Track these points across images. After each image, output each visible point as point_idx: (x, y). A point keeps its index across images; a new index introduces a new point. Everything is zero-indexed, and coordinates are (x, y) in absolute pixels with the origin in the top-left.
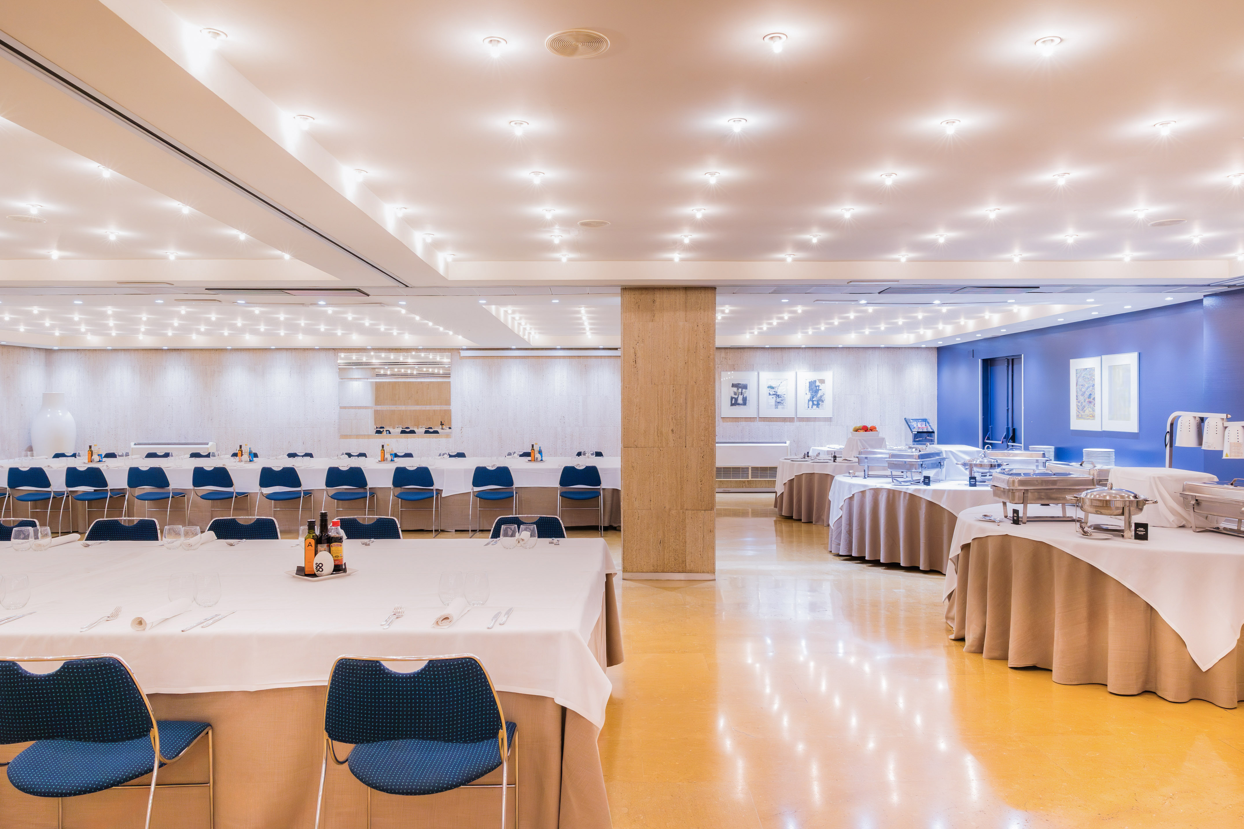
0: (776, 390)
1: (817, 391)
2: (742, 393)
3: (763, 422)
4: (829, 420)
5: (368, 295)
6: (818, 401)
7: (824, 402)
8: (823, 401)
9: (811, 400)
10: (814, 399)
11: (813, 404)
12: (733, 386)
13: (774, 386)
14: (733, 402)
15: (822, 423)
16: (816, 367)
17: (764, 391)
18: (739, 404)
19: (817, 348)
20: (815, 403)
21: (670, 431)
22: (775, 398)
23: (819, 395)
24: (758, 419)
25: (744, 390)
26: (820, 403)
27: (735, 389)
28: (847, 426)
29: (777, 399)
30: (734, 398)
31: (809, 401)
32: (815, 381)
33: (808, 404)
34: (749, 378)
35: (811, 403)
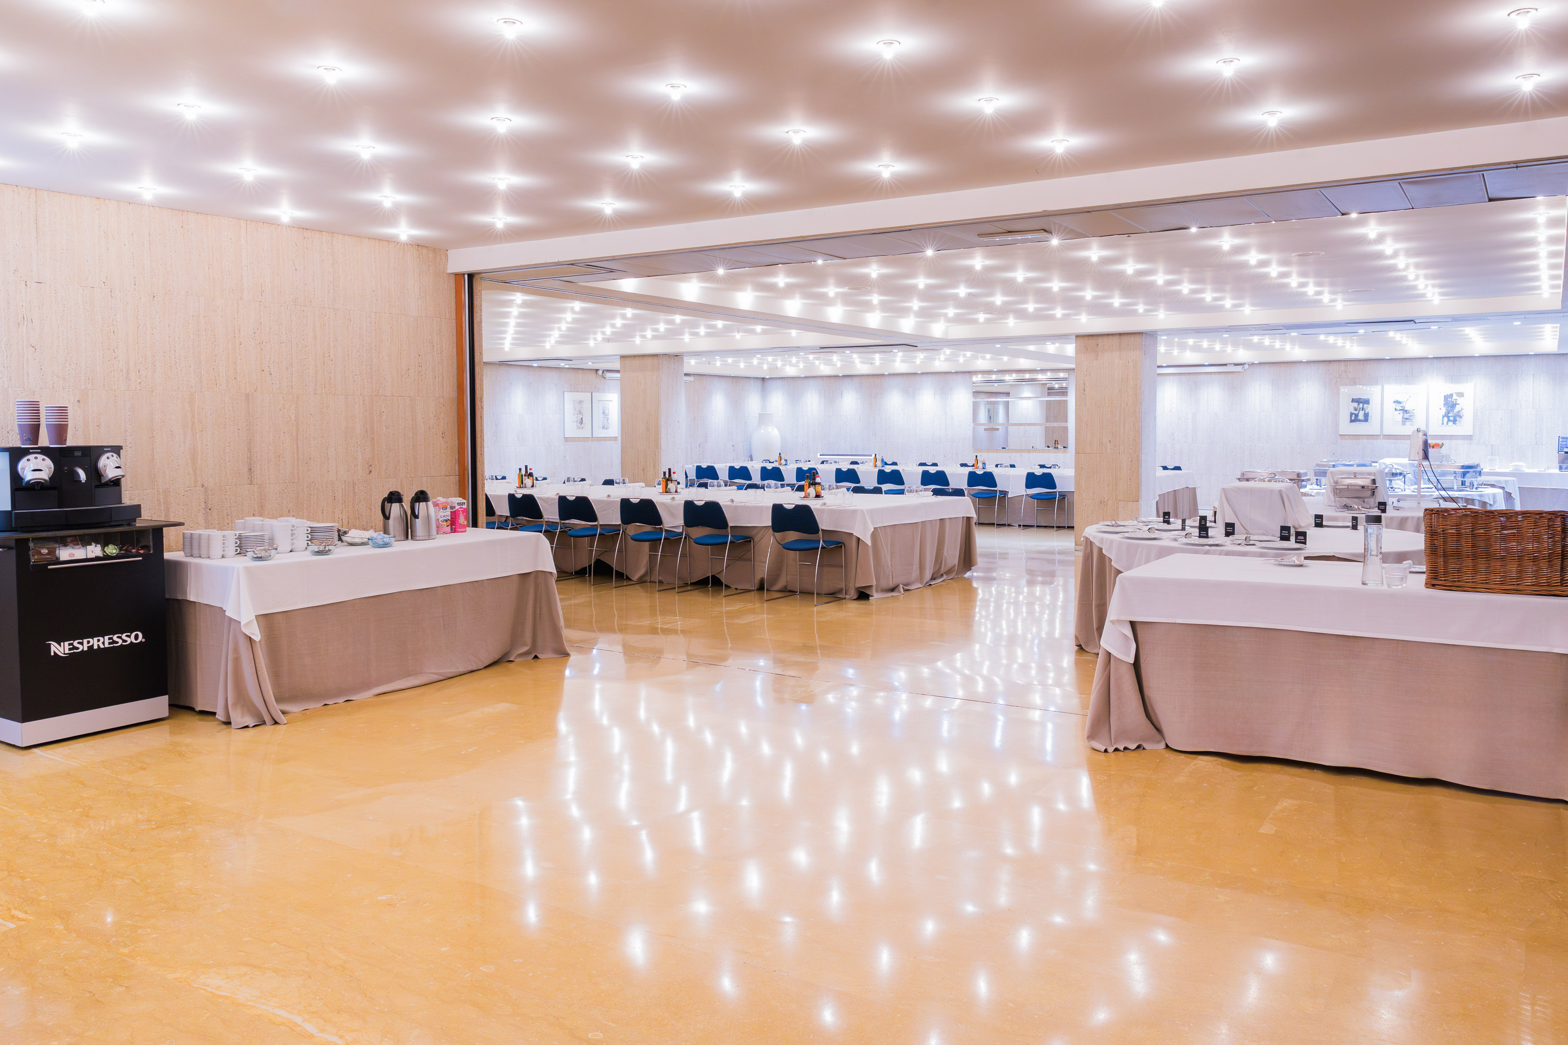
0: (1403, 404)
1: (1454, 405)
2: (1363, 408)
3: (1388, 440)
4: (1470, 438)
5: (917, 347)
6: (1455, 417)
7: (1463, 417)
8: (1461, 417)
9: (1446, 415)
10: (1449, 415)
11: (1449, 420)
12: (1353, 401)
13: (1400, 401)
14: (1353, 418)
15: (1460, 442)
16: (1454, 378)
17: (1389, 406)
18: (1359, 421)
19: (1455, 357)
20: (1451, 418)
21: (1108, 442)
22: (1402, 414)
23: (1456, 410)
24: (1382, 437)
25: (1365, 405)
26: (1458, 419)
27: (1356, 405)
28: (1492, 446)
29: (1405, 415)
30: (1354, 414)
31: (1443, 417)
32: (1451, 395)
33: (1443, 421)
34: (1373, 392)
35: (1446, 419)
